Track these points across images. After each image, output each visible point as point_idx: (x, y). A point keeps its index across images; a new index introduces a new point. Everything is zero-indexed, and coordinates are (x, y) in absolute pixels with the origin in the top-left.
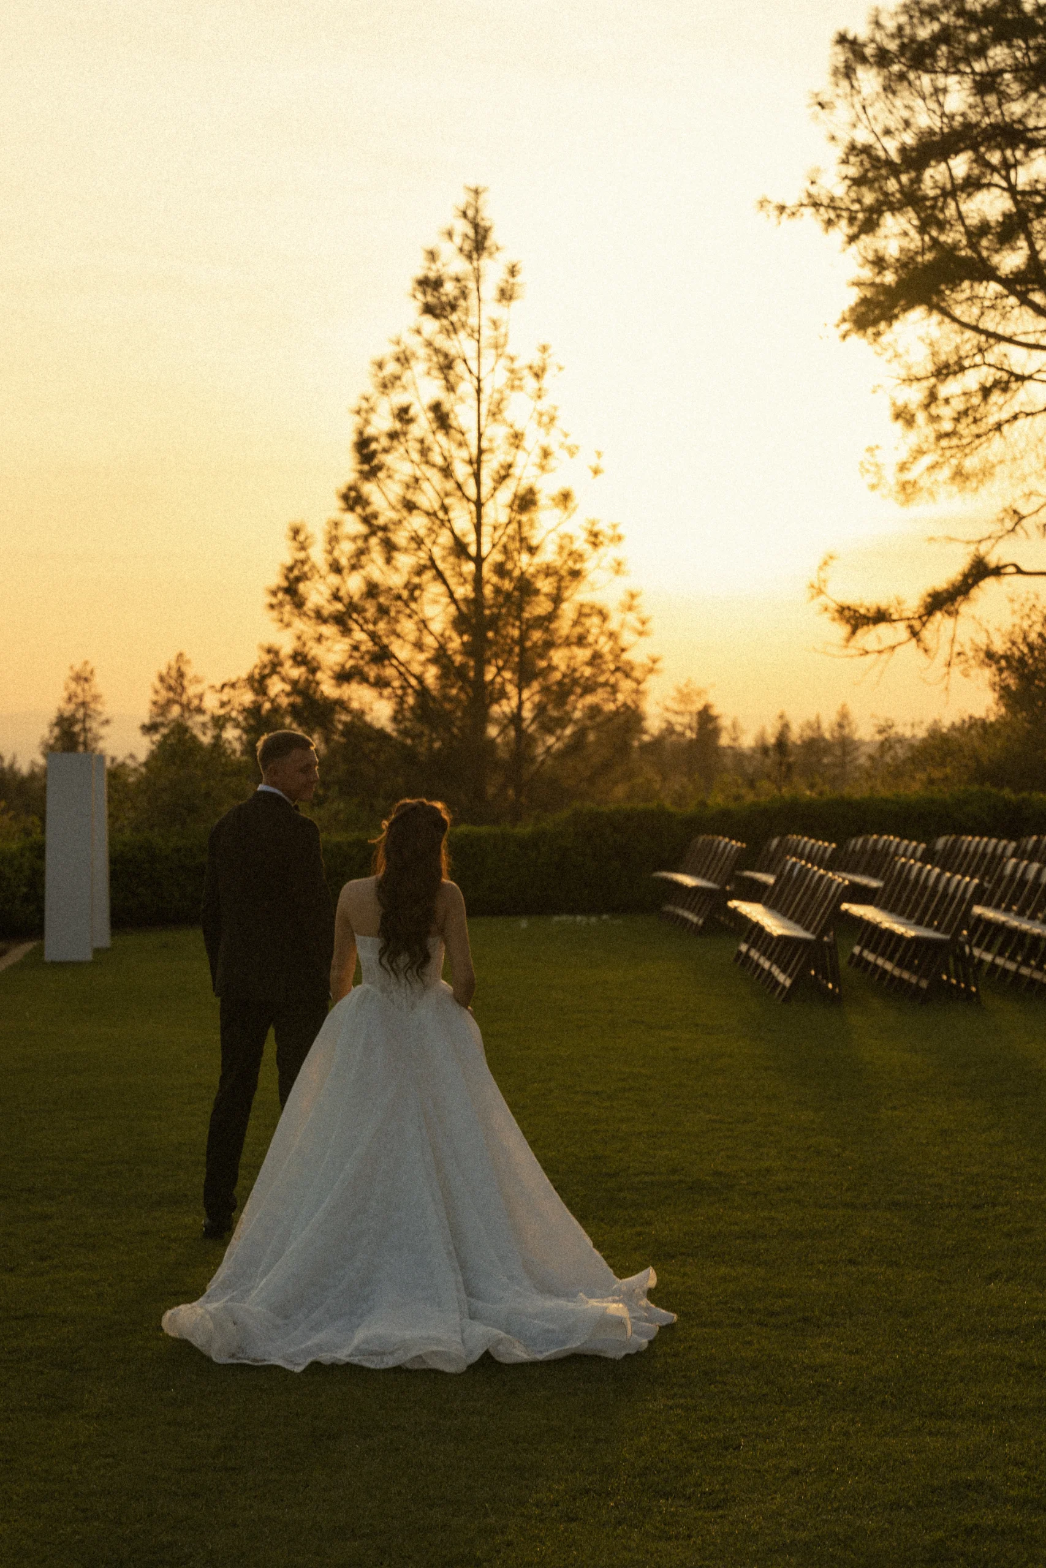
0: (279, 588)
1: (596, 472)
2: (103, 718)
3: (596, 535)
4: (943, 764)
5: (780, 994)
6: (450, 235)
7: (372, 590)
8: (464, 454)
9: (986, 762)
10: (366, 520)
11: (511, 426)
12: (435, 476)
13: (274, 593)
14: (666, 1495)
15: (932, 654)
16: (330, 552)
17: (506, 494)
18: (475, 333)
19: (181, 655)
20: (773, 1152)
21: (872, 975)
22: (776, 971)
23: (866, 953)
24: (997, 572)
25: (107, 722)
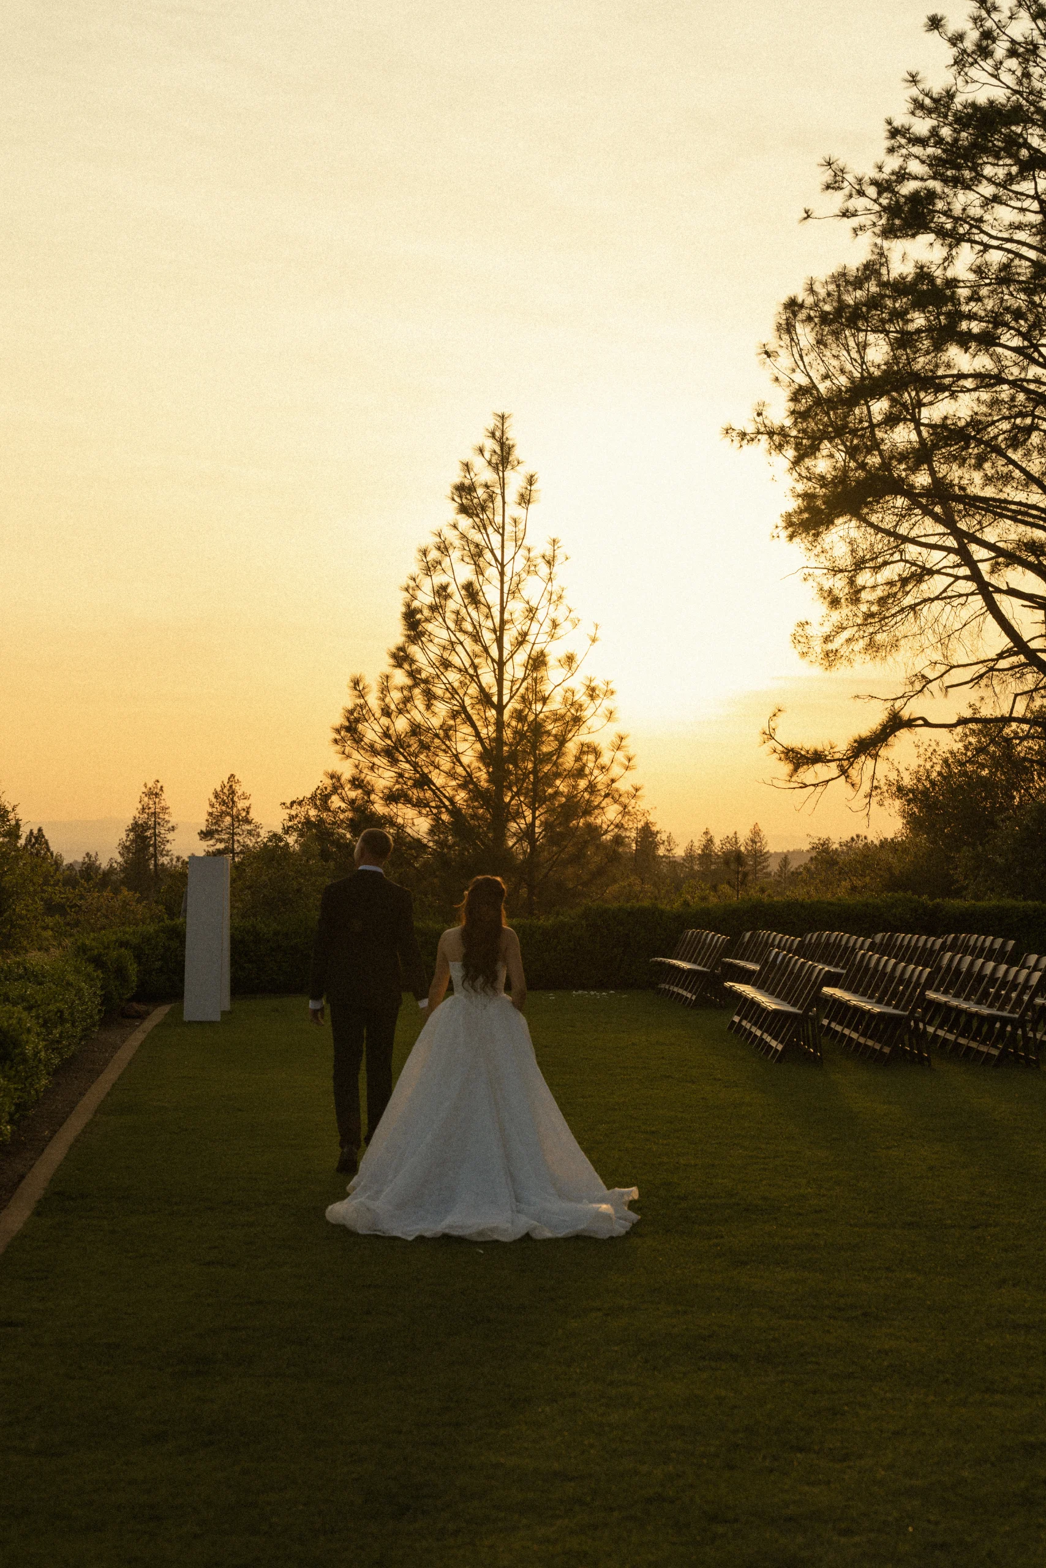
0: (342, 727)
1: (594, 641)
2: (170, 825)
3: (593, 690)
4: (863, 876)
5: (773, 1057)
6: (481, 451)
7: (415, 730)
8: (489, 624)
9: (897, 873)
10: (411, 674)
11: (528, 603)
12: (468, 642)
13: (338, 731)
14: (801, 1450)
15: (857, 788)
16: (383, 700)
17: (521, 657)
18: (501, 531)
19: (232, 776)
20: (804, 1181)
21: (840, 1041)
22: (767, 1038)
23: (833, 1025)
24: (910, 724)
25: (173, 829)
